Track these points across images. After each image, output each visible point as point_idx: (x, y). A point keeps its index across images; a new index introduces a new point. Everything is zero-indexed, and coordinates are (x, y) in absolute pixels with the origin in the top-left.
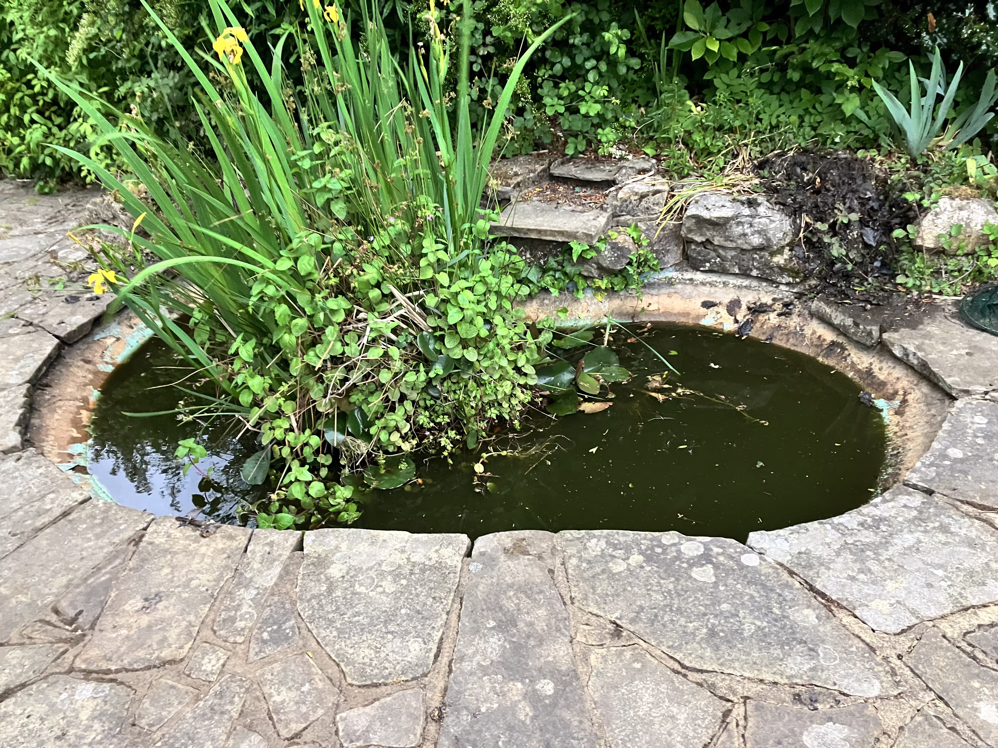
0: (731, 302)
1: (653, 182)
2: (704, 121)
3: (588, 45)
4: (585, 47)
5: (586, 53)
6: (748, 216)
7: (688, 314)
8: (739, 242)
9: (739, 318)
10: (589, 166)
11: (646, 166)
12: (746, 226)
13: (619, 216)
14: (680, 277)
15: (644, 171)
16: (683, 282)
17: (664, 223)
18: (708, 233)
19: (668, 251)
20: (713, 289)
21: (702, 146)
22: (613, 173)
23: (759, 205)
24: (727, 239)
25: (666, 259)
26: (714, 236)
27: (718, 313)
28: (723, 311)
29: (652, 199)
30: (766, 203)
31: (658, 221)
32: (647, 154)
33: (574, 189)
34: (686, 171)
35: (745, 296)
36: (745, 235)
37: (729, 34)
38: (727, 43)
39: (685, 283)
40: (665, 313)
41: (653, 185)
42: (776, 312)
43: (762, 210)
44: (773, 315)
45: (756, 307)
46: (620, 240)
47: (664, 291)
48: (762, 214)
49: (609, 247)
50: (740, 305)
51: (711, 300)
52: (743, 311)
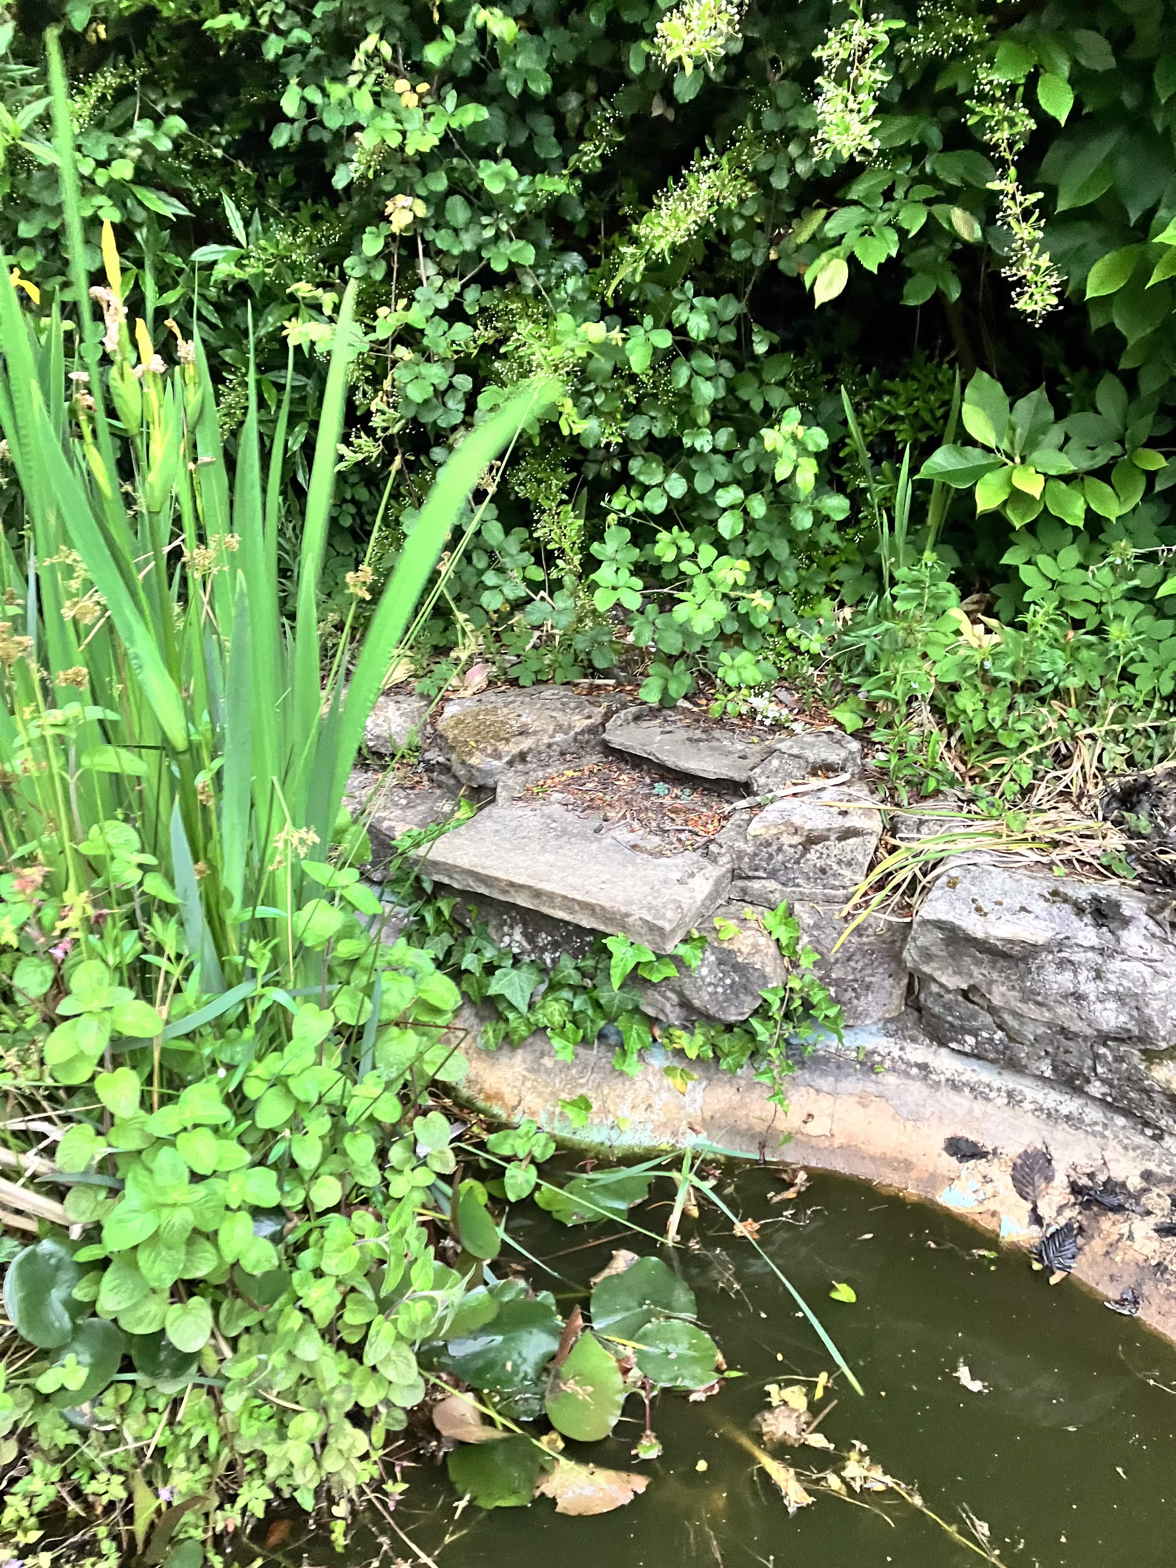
0: (1025, 1155)
1: (844, 806)
2: (988, 665)
3: (729, 455)
4: (719, 458)
5: (723, 472)
6: (1092, 948)
7: (908, 1165)
8: (1061, 1010)
9: (1046, 1210)
10: (698, 734)
11: (834, 756)
12: (1084, 974)
13: (749, 878)
14: (896, 1053)
15: (827, 769)
16: (902, 1069)
17: (862, 916)
18: (975, 971)
19: (868, 987)
20: (979, 1106)
21: (978, 725)
22: (750, 762)
23: (1126, 922)
24: (1028, 996)
25: (861, 1005)
26: (992, 982)
27: (987, 1180)
28: (1004, 1181)
29: (835, 847)
30: (1145, 918)
31: (848, 908)
32: (841, 726)
33: (651, 786)
34: (932, 785)
35: (1066, 1146)
36: (1079, 997)
37: (1068, 466)
38: (1063, 485)
39: (907, 1074)
40: (848, 1150)
41: (844, 813)
42: (1154, 1220)
43: (1134, 939)
44: (1142, 1226)
45: (1098, 1190)
46: (741, 947)
47: (850, 1085)
48: (1133, 951)
49: (711, 958)
50: (1051, 1171)
51: (971, 1137)
52: (1057, 1194)
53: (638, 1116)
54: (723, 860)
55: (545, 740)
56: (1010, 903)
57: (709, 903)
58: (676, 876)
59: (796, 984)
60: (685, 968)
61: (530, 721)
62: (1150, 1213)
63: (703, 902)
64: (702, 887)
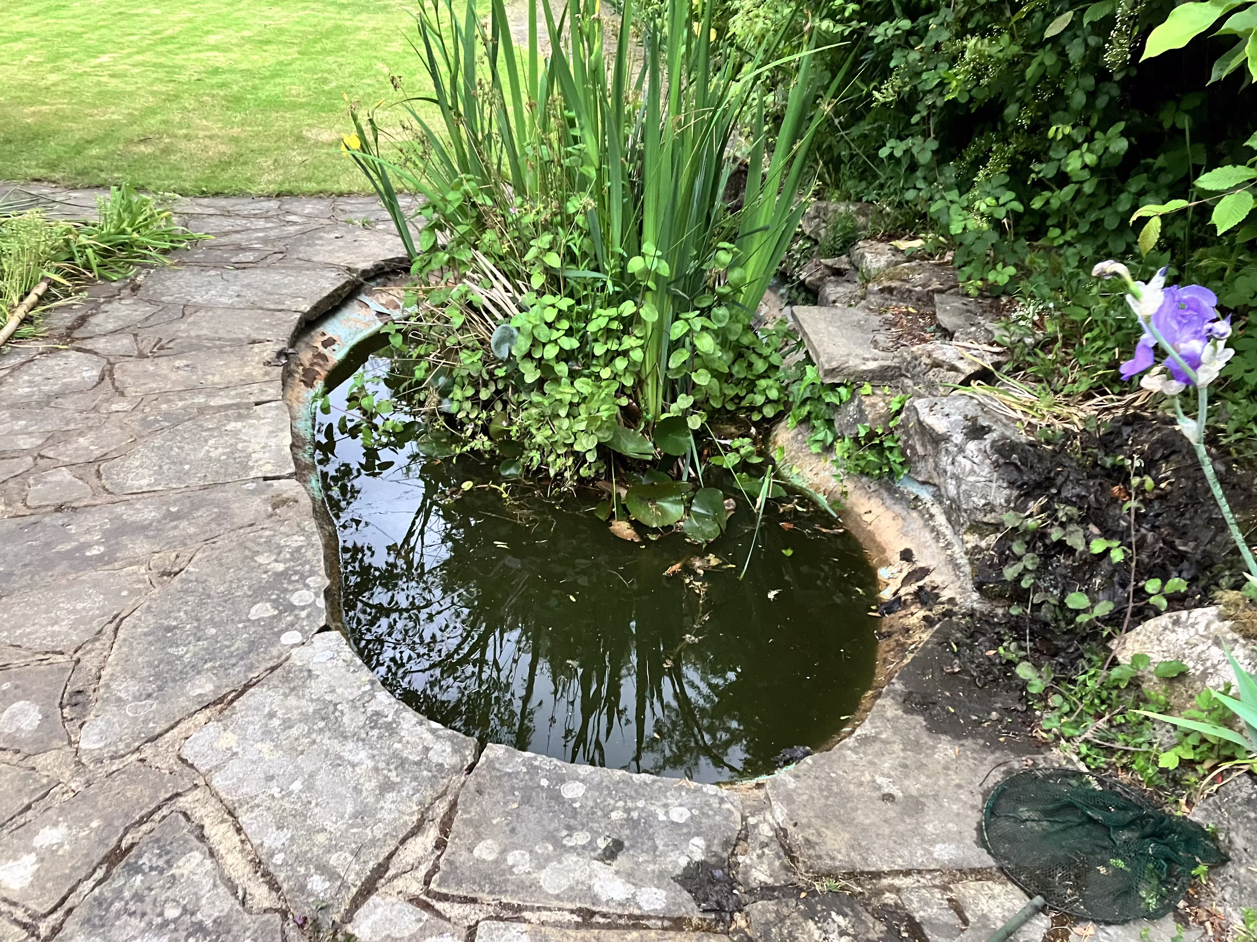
0: (921, 568)
7: (883, 551)
9: (902, 591)
14: (929, 505)
16: (924, 512)
18: (928, 446)
27: (900, 571)
28: (905, 572)
29: (943, 373)
30: (989, 442)
35: (941, 573)
39: (923, 516)
40: (870, 534)
41: (962, 358)
42: (928, 613)
43: (972, 446)
44: (922, 613)
45: (926, 593)
46: (867, 401)
47: (898, 508)
48: (968, 453)
49: (856, 402)
50: (922, 578)
51: (914, 552)
52: (913, 587)
53: (810, 475)
54: (896, 360)
55: (908, 286)
56: (947, 410)
57: (870, 375)
58: (866, 356)
59: (880, 431)
60: (841, 401)
61: (918, 278)
62: (931, 610)
63: (864, 371)
64: (872, 365)
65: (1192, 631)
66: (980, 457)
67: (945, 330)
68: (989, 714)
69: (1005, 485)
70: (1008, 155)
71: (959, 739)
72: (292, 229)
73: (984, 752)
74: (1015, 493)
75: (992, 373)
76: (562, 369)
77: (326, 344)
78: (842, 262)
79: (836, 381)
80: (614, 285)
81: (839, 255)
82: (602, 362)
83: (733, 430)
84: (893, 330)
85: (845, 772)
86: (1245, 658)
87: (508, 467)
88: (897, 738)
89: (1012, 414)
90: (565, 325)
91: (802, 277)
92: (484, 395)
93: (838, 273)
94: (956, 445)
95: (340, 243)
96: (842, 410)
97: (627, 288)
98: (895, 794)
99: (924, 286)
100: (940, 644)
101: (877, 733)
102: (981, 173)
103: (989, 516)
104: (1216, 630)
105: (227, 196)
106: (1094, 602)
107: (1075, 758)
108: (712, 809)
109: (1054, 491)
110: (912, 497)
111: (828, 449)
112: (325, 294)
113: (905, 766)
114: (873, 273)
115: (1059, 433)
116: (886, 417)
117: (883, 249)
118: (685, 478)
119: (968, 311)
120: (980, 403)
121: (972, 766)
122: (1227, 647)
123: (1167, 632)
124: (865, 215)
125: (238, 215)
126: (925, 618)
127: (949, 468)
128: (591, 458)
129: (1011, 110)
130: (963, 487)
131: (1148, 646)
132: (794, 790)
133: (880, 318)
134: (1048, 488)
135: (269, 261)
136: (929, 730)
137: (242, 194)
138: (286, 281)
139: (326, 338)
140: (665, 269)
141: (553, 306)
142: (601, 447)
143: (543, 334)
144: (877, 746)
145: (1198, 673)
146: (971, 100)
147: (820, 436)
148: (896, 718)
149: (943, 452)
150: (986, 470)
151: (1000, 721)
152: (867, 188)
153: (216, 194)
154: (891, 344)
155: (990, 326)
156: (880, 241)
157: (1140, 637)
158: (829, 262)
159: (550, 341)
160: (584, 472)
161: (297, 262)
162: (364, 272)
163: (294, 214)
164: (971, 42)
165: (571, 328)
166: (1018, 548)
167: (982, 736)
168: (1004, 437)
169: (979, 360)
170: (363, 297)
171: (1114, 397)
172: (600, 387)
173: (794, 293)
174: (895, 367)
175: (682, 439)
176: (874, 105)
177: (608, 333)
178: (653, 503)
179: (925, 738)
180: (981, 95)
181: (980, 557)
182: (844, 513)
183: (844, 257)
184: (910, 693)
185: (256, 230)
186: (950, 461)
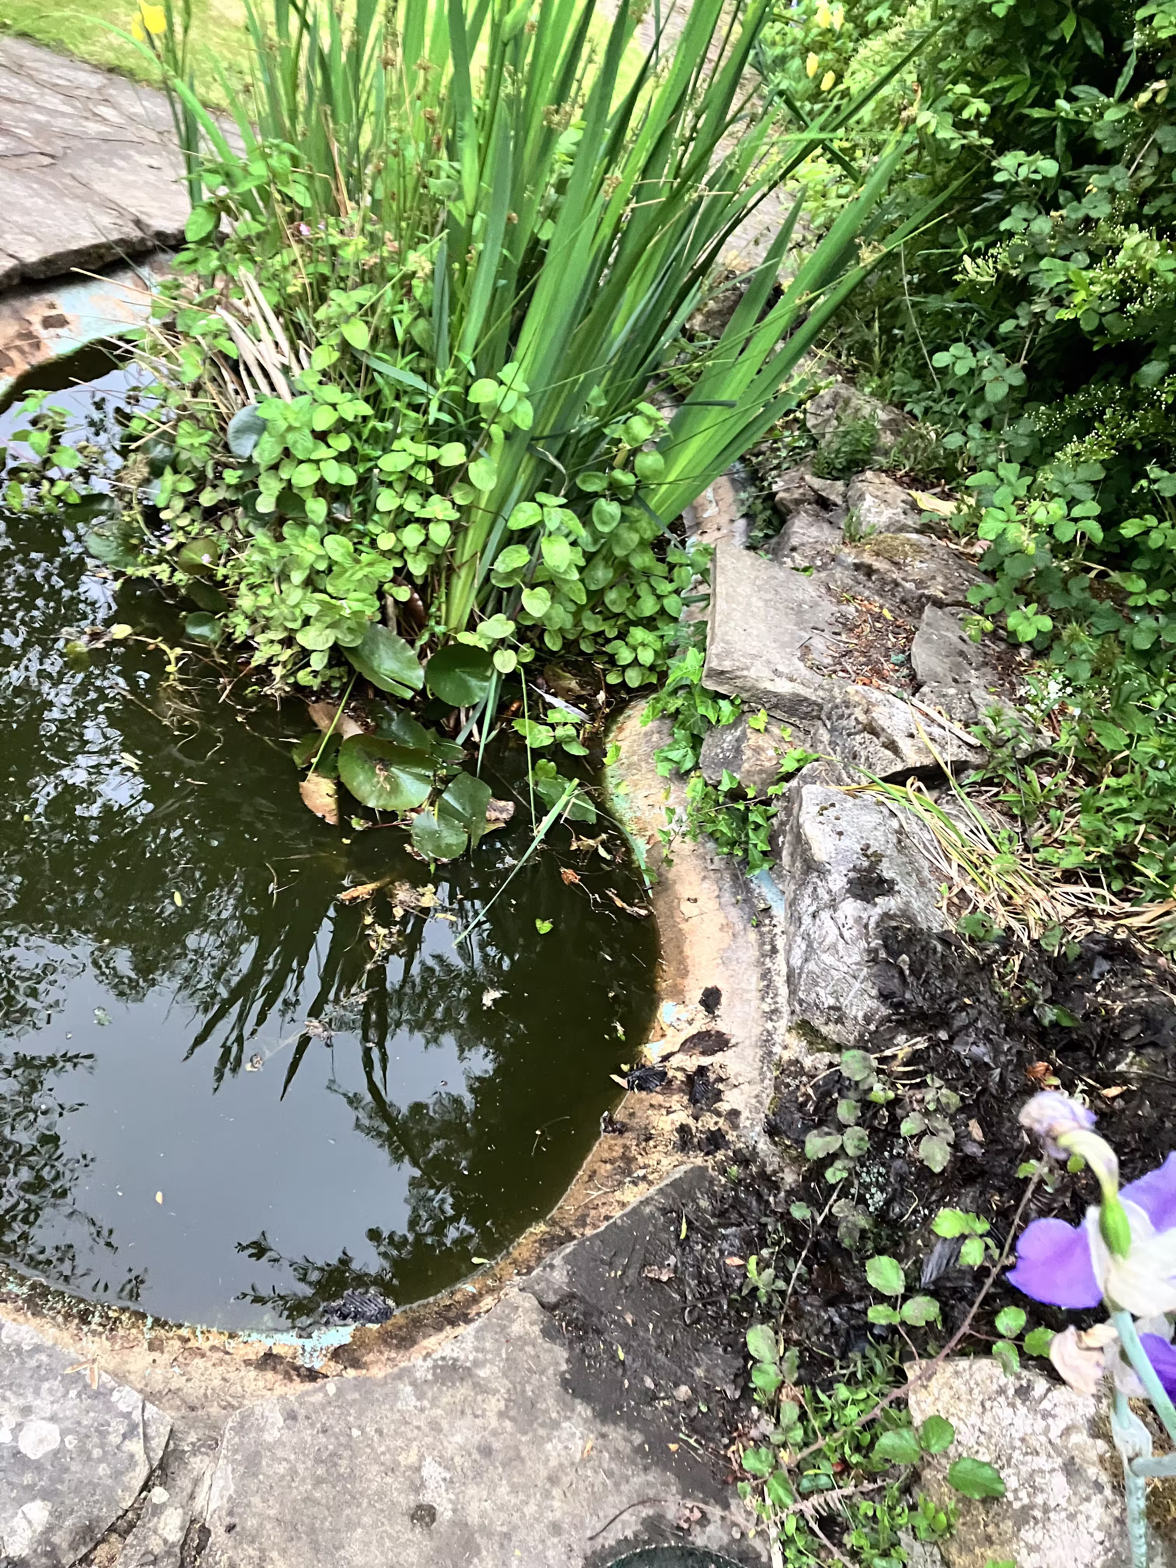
0: (720, 1035)
7: (685, 974)
14: (777, 929)
20: (755, 995)
27: (690, 1021)
28: (694, 1028)
35: (742, 1057)
39: (762, 944)
40: (679, 935)
41: (912, 736)
42: (691, 1122)
43: (850, 908)
44: (682, 1117)
45: (706, 1083)
46: (753, 739)
47: (734, 913)
48: (840, 914)
49: (738, 733)
50: (713, 1053)
51: (723, 1000)
52: (692, 1062)
53: (642, 803)
54: (821, 693)
55: (896, 575)
56: (842, 825)
57: (774, 700)
58: (780, 668)
59: (751, 794)
60: (718, 721)
61: (918, 567)
62: (696, 1118)
63: (767, 692)
64: (783, 687)
65: (1040, 1424)
66: (854, 932)
67: (913, 676)
68: (676, 1385)
69: (874, 992)
70: (1122, 435)
71: (604, 1422)
72: (93, 128)
73: (633, 1462)
74: (885, 1011)
75: (947, 780)
76: (317, 508)
77: (48, 323)
78: (834, 490)
79: (722, 690)
80: (440, 409)
81: (837, 479)
82: (387, 521)
83: (573, 684)
84: (844, 637)
85: (379, 1432)
86: (1099, 1528)
87: (200, 623)
88: (502, 1386)
89: (944, 865)
90: (342, 443)
91: (775, 488)
92: (207, 498)
93: (824, 503)
94: (830, 892)
95: (151, 176)
96: (716, 733)
97: (463, 422)
98: (439, 1509)
99: (920, 584)
100: (664, 1211)
101: (476, 1364)
102: (1071, 448)
103: (831, 1026)
104: (1077, 1446)
105: (39, 44)
106: (910, 1292)
107: (773, 1532)
108: (102, 1446)
109: (943, 1035)
110: (762, 906)
111: (682, 776)
112: (75, 246)
113: (486, 1451)
114: (864, 528)
115: (997, 930)
116: (770, 775)
117: (895, 497)
118: (461, 739)
119: (962, 654)
120: (900, 831)
121: (598, 1488)
122: (1082, 1489)
123: (1002, 1399)
124: (897, 433)
125: (31, 77)
126: (683, 1129)
127: (807, 920)
128: (318, 662)
129: (1152, 370)
130: (811, 966)
131: (962, 1406)
132: (270, 1448)
133: (835, 609)
134: (935, 1028)
135: (23, 161)
136: (565, 1384)
137: (58, 48)
138: (28, 203)
139: (53, 313)
140: (525, 418)
141: (334, 406)
142: (336, 653)
143: (303, 444)
144: (464, 1390)
145: (1017, 1505)
146: (1100, 330)
147: (675, 755)
148: (523, 1340)
149: (810, 890)
150: (855, 955)
151: (688, 1404)
152: (918, 393)
153: (23, 35)
154: (829, 661)
155: (979, 695)
156: (899, 482)
157: (957, 1383)
158: (817, 483)
159: (309, 461)
160: (303, 677)
161: (68, 181)
162: (160, 235)
163: (114, 106)
164: (1133, 237)
165: (353, 450)
166: (846, 1111)
167: (644, 1426)
168: (906, 915)
169: (935, 749)
170: (145, 271)
171: (1109, 896)
172: (358, 561)
173: (759, 506)
174: (815, 703)
175: (473, 682)
176: (958, 277)
177: (410, 483)
178: (386, 768)
179: (550, 1404)
180: (1117, 327)
181: (794, 1083)
182: (662, 884)
183: (840, 483)
184: (572, 1296)
185: (40, 109)
186: (812, 909)
